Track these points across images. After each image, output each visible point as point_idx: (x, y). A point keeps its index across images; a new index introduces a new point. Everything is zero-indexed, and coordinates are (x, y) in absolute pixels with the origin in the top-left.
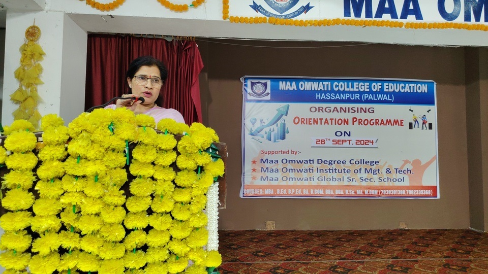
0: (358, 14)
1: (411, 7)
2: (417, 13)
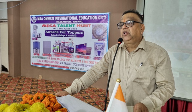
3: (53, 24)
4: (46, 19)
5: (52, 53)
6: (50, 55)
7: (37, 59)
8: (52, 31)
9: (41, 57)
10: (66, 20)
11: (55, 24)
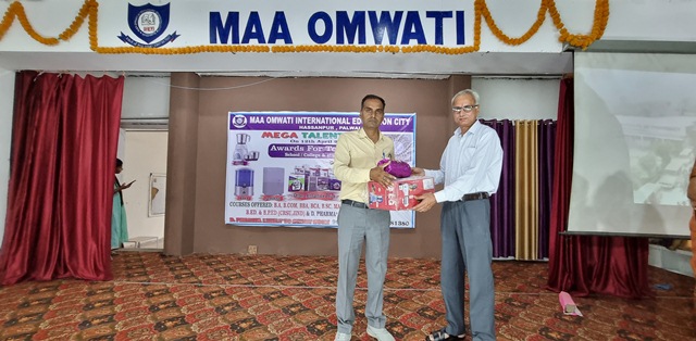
0: (224, 40)
1: (280, 31)
2: (287, 37)
3: (290, 133)
4: (274, 120)
5: (286, 192)
6: (281, 199)
7: (245, 209)
8: (289, 146)
9: (255, 204)
10: (323, 125)
11: (296, 132)
